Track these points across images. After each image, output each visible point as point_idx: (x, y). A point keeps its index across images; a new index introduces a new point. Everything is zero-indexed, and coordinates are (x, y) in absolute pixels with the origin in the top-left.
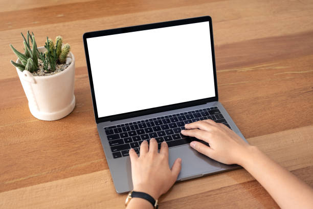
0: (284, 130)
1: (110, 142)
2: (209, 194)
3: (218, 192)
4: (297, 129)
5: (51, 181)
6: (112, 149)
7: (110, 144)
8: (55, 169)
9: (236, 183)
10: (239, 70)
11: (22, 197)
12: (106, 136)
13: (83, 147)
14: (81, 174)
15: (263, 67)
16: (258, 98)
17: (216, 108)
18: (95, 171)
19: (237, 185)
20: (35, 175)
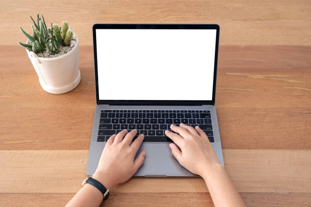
0: (265, 149)
1: (100, 125)
2: (166, 195)
3: (174, 195)
4: (279, 151)
5: (40, 150)
6: (100, 132)
7: (100, 126)
8: (47, 139)
9: (195, 191)
10: (250, 75)
11: (12, 159)
12: (99, 118)
13: (78, 124)
14: (66, 149)
15: (276, 77)
16: (255, 109)
17: (209, 111)
18: (78, 149)
19: (194, 193)
20: (30, 141)
